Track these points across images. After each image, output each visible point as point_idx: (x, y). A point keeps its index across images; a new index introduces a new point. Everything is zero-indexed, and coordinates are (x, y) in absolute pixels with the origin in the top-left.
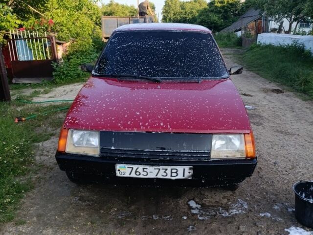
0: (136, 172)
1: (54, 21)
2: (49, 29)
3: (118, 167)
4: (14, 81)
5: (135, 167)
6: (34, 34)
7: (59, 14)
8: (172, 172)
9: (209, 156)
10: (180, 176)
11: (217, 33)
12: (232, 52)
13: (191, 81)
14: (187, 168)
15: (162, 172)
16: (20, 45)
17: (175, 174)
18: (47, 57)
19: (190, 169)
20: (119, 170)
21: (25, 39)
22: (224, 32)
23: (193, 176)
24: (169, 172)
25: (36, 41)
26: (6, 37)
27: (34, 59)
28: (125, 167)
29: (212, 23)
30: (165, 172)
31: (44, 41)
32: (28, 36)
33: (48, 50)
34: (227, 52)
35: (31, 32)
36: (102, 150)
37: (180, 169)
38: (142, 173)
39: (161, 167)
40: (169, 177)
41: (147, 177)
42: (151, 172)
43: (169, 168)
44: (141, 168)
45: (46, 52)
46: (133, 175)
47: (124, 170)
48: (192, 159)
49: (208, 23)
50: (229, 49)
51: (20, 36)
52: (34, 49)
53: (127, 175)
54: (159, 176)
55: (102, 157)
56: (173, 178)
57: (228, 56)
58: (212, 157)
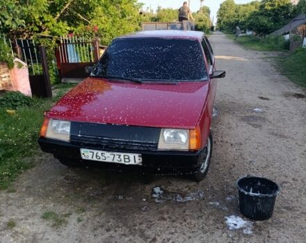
0: (97, 156)
1: (98, 27)
2: (94, 34)
3: (82, 151)
4: (63, 81)
5: (95, 152)
6: (80, 39)
7: (103, 21)
8: (125, 158)
9: (157, 147)
10: (132, 162)
11: (267, 36)
12: (276, 56)
13: (170, 83)
14: (137, 155)
15: (117, 157)
16: (70, 48)
17: (127, 160)
18: (91, 60)
19: (139, 156)
20: (83, 154)
21: (73, 44)
22: (273, 36)
23: (143, 162)
24: (122, 157)
25: (82, 45)
26: (58, 42)
27: (80, 61)
28: (87, 152)
30: (119, 158)
31: (89, 46)
32: (75, 41)
33: (92, 53)
34: (271, 55)
35: (78, 37)
36: (71, 137)
37: (131, 156)
38: (101, 157)
39: (115, 153)
40: (123, 162)
41: (106, 161)
42: (108, 157)
43: (122, 155)
44: (100, 153)
45: (90, 56)
46: (95, 159)
47: (87, 154)
48: (142, 149)
50: (274, 52)
51: (69, 41)
52: (80, 53)
53: (90, 158)
54: (115, 161)
55: (71, 142)
56: (127, 164)
58: (159, 148)
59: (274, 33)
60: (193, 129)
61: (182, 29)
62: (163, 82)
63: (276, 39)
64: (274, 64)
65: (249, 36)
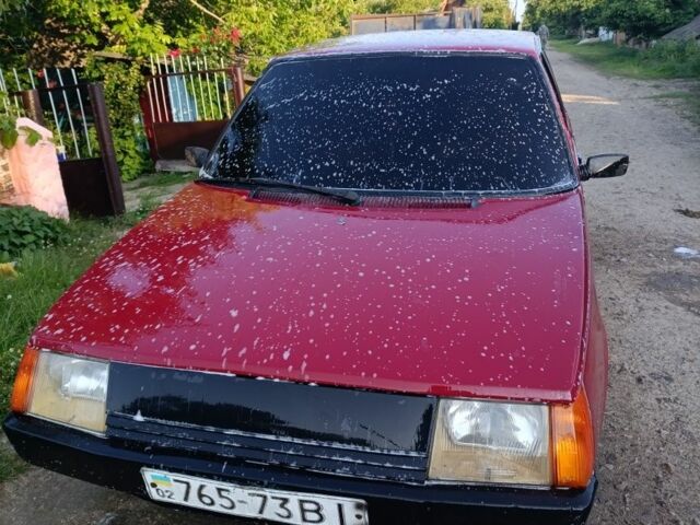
0: (201, 496)
1: (242, 33)
2: (232, 51)
3: (149, 475)
4: (158, 166)
5: (195, 482)
6: (198, 63)
7: (255, 17)
8: (303, 511)
11: (654, 42)
12: (686, 91)
14: (349, 504)
15: (273, 505)
16: (175, 86)
18: (225, 115)
19: (359, 506)
20: (154, 485)
21: (179, 74)
22: (670, 41)
24: (293, 505)
25: (204, 78)
26: (145, 71)
27: (199, 118)
28: (166, 478)
29: (639, 19)
30: (282, 506)
31: (220, 79)
32: (186, 67)
33: (226, 98)
34: (673, 90)
35: (192, 60)
36: (112, 420)
37: (328, 502)
38: (218, 500)
39: (268, 492)
40: (296, 520)
41: (235, 512)
42: (242, 502)
43: (294, 498)
44: (211, 486)
45: (223, 103)
46: (194, 502)
47: (164, 485)
48: (367, 476)
49: (629, 18)
50: (680, 82)
51: (171, 69)
52: (198, 96)
53: (178, 499)
54: (270, 515)
55: (112, 441)
57: (671, 102)
58: (431, 473)
59: (673, 35)
60: (565, 403)
61: (451, 25)
62: (427, 200)
63: (681, 50)
64: (687, 113)
65: (607, 43)
